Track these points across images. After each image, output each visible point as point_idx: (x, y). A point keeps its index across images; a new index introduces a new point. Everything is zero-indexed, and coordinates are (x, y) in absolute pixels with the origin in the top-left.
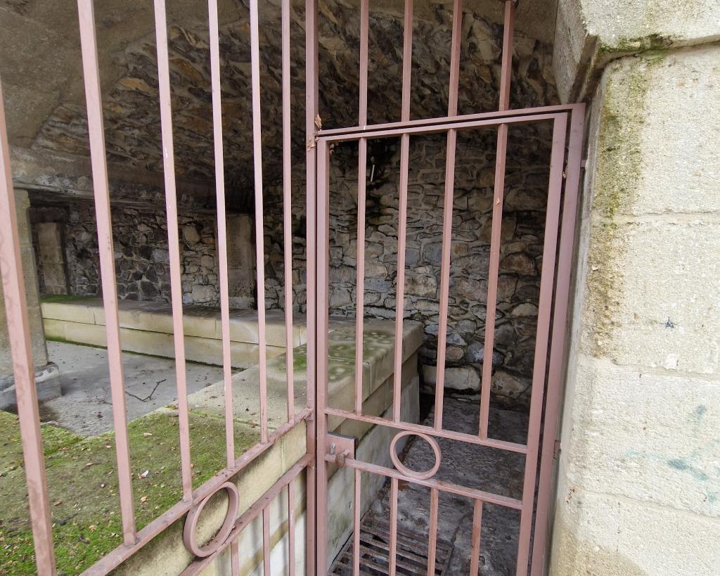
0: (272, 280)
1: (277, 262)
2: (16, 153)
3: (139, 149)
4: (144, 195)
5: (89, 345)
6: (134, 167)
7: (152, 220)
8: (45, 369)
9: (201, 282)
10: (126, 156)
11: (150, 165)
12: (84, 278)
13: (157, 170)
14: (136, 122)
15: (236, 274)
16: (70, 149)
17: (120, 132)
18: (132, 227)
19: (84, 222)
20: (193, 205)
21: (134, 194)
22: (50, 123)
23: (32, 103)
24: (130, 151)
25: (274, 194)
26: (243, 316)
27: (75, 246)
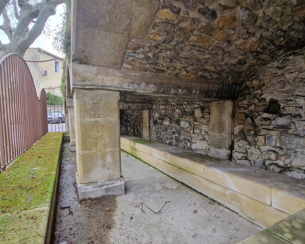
0: (244, 141)
1: (248, 130)
2: (114, 73)
3: (170, 64)
4: (173, 91)
5: (148, 164)
6: (169, 76)
7: (182, 107)
8: (119, 180)
9: (201, 138)
10: (164, 69)
11: (176, 74)
12: (155, 132)
13: (180, 77)
14: (168, 46)
15: (221, 135)
16: (137, 68)
17: (160, 54)
18: (173, 110)
19: (157, 109)
20: (199, 96)
21: (168, 91)
22: (127, 54)
23: (117, 42)
24: (166, 66)
25: (250, 86)
26: (223, 166)
27: (153, 119)
